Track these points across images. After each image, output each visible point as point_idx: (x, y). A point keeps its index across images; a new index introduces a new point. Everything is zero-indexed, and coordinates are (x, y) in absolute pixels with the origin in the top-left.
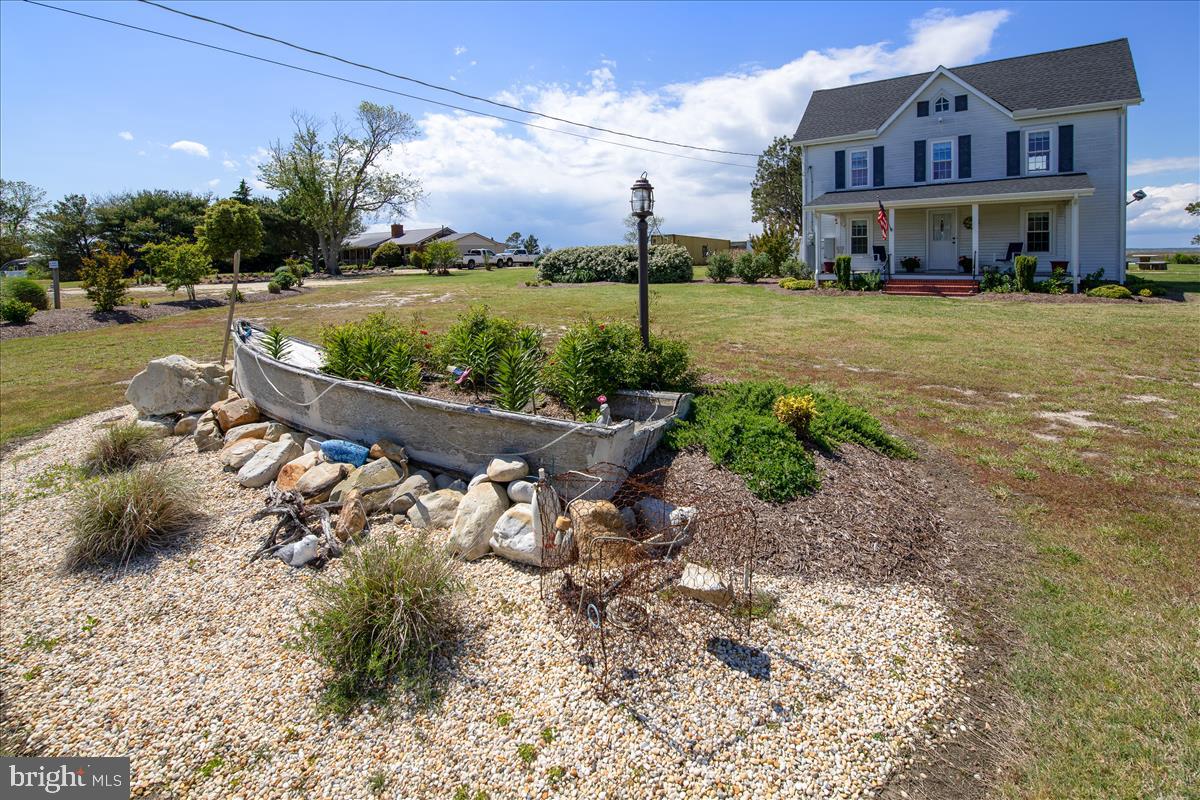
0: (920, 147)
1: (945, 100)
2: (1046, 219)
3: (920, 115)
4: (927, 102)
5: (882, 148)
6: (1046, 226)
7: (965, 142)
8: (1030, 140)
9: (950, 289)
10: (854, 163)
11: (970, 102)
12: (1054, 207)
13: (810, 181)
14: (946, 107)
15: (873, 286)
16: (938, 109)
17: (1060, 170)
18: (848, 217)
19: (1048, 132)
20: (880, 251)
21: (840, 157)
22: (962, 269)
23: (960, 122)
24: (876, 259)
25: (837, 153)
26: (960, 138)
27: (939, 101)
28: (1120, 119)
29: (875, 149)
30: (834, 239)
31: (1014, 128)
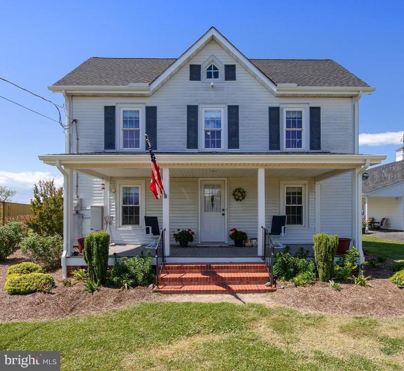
0: (192, 111)
1: (215, 68)
2: (300, 193)
3: (192, 78)
4: (199, 66)
5: (155, 108)
6: (300, 201)
7: (233, 112)
8: (287, 118)
9: (241, 281)
10: (125, 122)
11: (239, 71)
12: (306, 182)
13: (75, 137)
14: (216, 75)
15: (140, 277)
16: (209, 76)
17: (311, 149)
18: (118, 182)
19: (300, 112)
20: (153, 224)
21: (110, 112)
22: (232, 242)
23: (230, 92)
24: (148, 232)
25: (106, 107)
26: (229, 107)
27: (210, 68)
28: (354, 106)
29: (147, 108)
30: (102, 208)
31: (275, 103)
